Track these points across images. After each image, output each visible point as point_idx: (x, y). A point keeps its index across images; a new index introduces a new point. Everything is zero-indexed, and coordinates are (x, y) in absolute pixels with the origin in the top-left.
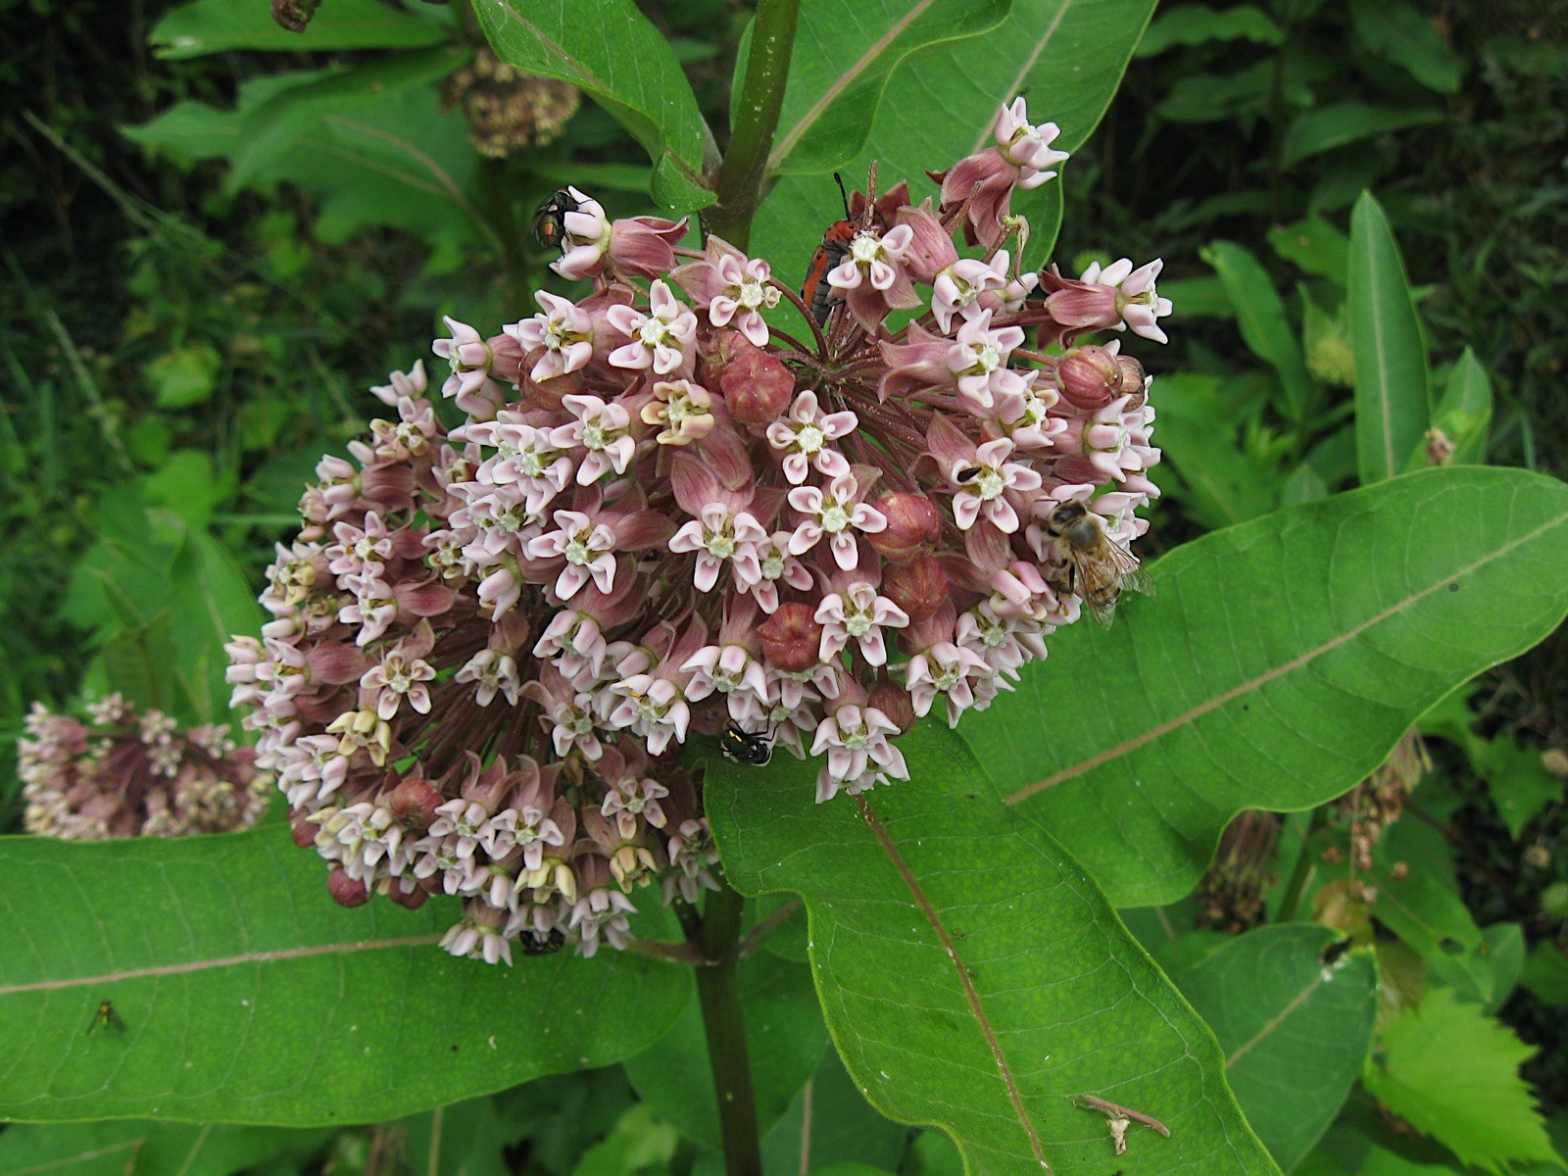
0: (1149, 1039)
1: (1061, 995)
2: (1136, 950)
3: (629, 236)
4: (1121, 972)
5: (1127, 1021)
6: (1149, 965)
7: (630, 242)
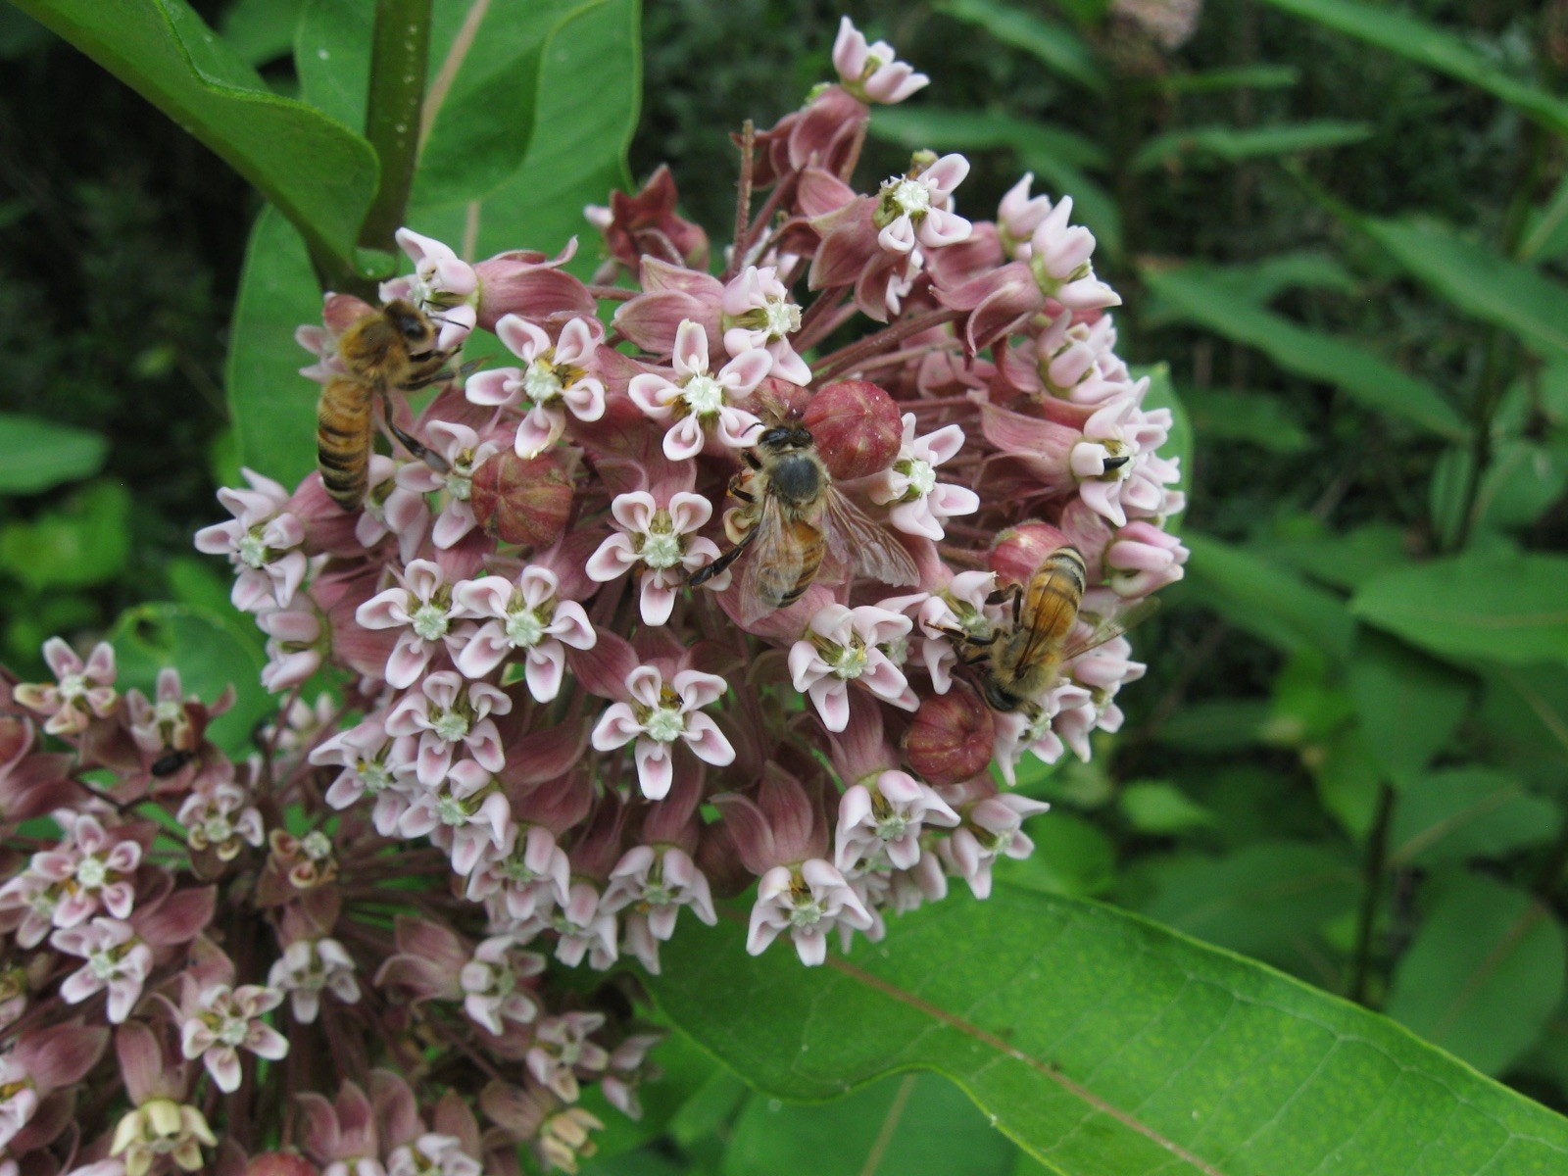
0: (1287, 1041)
1: (1156, 1042)
2: (1218, 957)
3: (512, 280)
4: (1211, 988)
5: (1249, 1034)
6: (1244, 967)
7: (514, 288)
